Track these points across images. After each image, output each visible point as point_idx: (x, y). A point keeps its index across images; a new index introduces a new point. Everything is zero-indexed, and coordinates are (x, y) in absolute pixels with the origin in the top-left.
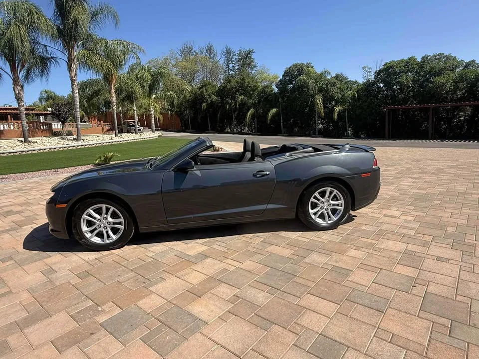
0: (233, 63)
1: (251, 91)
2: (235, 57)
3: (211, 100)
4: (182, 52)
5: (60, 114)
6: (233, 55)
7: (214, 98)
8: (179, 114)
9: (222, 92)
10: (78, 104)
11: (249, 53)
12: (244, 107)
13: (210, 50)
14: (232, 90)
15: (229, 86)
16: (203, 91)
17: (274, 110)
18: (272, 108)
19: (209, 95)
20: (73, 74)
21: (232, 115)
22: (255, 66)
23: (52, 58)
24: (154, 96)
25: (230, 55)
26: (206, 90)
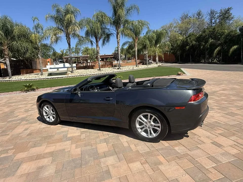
0: (215, 19)
1: (219, 35)
2: (217, 15)
3: (192, 44)
4: (182, 18)
5: (116, 57)
6: (216, 14)
7: (194, 42)
8: (174, 53)
9: (199, 39)
10: (120, 53)
11: (228, 10)
12: (213, 46)
13: (199, 14)
14: (206, 36)
15: (204, 35)
16: (188, 39)
17: (235, 47)
18: (234, 45)
19: (191, 41)
20: (118, 40)
21: (205, 52)
22: (232, 18)
23: (111, 34)
24: (158, 45)
25: (213, 14)
26: (190, 39)
